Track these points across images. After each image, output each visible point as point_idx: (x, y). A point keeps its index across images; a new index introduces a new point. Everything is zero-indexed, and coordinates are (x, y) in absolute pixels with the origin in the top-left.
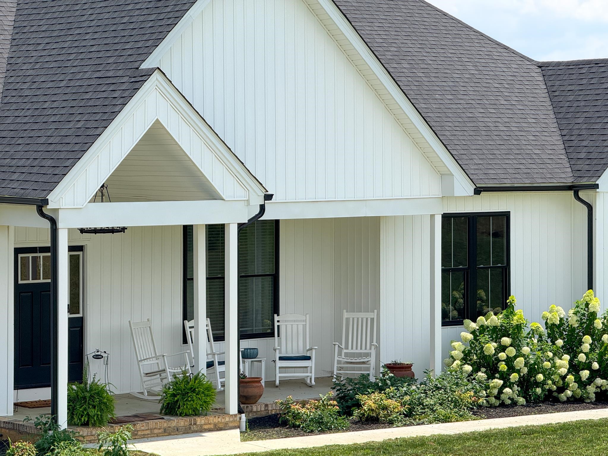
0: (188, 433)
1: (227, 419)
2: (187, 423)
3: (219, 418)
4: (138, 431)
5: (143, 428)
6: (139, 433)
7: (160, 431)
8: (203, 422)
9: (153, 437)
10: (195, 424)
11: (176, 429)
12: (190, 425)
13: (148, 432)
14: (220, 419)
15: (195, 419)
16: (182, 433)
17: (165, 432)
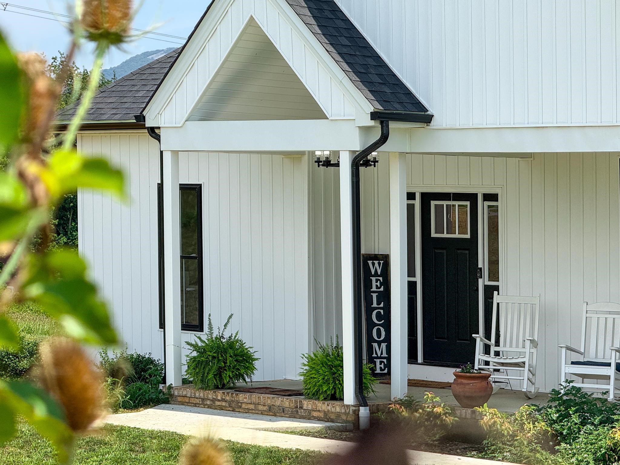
4: (243, 404)
7: (265, 408)
8: (310, 407)
9: (258, 413)
10: (301, 408)
11: (282, 410)
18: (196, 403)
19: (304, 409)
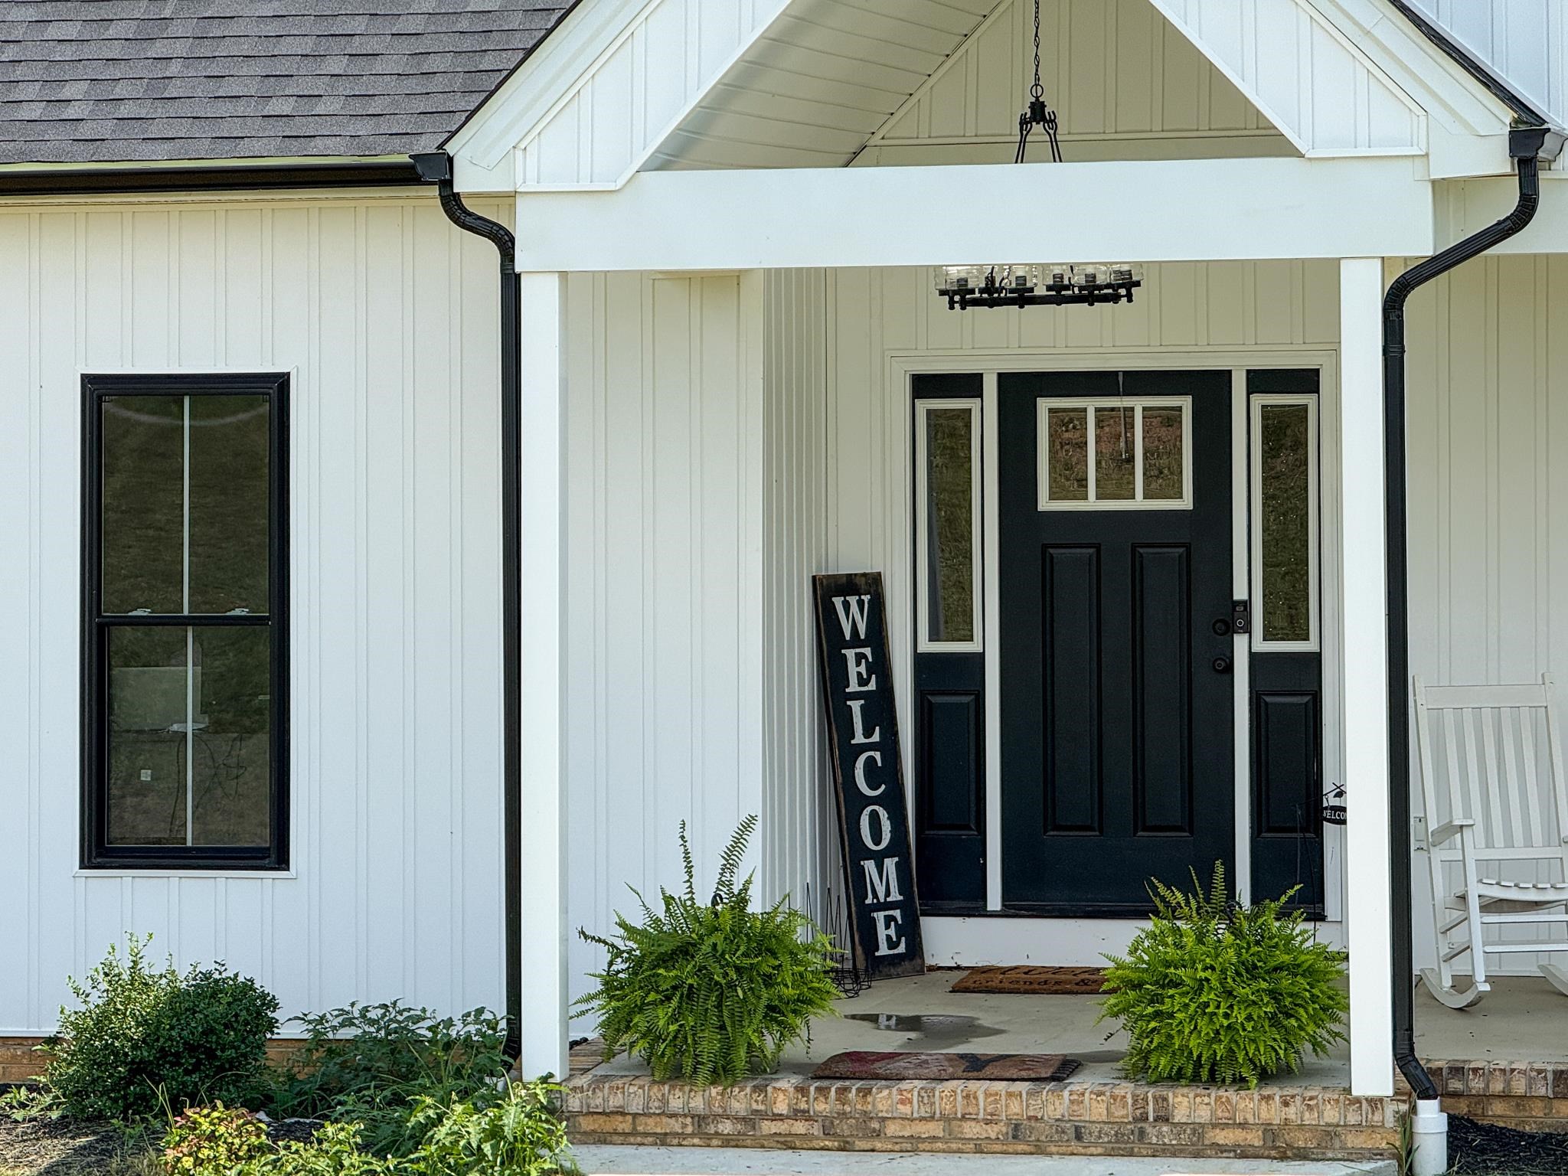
0: (1131, 1155)
1: (1331, 1115)
2: (1123, 1112)
3: (1286, 1104)
4: (889, 1123)
5: (905, 1110)
6: (892, 1129)
7: (992, 1131)
8: (1204, 1115)
9: (960, 1151)
10: (1163, 1118)
11: (1071, 1133)
12: (1136, 1120)
13: (935, 1129)
14: (1291, 1112)
15: (1165, 1099)
16: (1100, 1150)
17: (1015, 1137)
18: (666, 1134)
19: (1176, 1125)
